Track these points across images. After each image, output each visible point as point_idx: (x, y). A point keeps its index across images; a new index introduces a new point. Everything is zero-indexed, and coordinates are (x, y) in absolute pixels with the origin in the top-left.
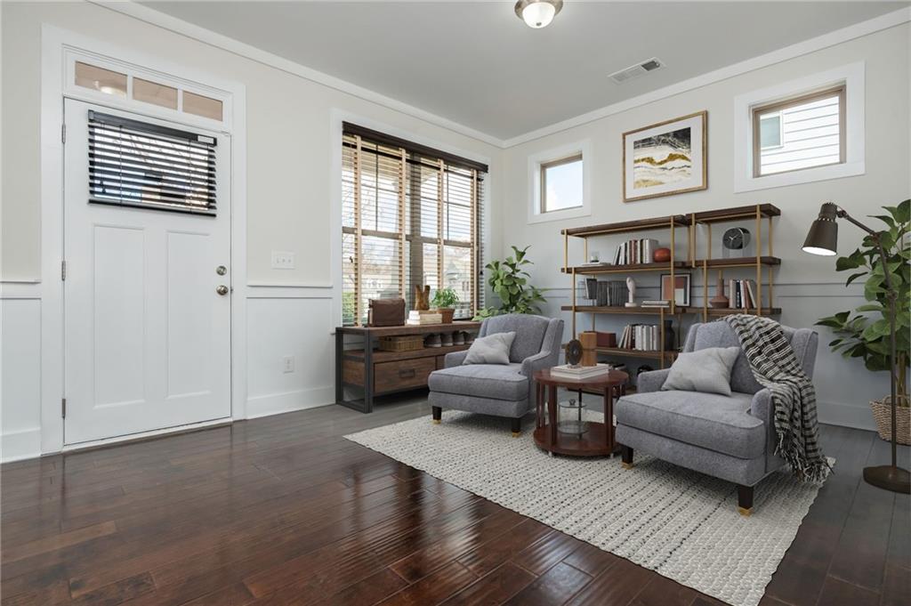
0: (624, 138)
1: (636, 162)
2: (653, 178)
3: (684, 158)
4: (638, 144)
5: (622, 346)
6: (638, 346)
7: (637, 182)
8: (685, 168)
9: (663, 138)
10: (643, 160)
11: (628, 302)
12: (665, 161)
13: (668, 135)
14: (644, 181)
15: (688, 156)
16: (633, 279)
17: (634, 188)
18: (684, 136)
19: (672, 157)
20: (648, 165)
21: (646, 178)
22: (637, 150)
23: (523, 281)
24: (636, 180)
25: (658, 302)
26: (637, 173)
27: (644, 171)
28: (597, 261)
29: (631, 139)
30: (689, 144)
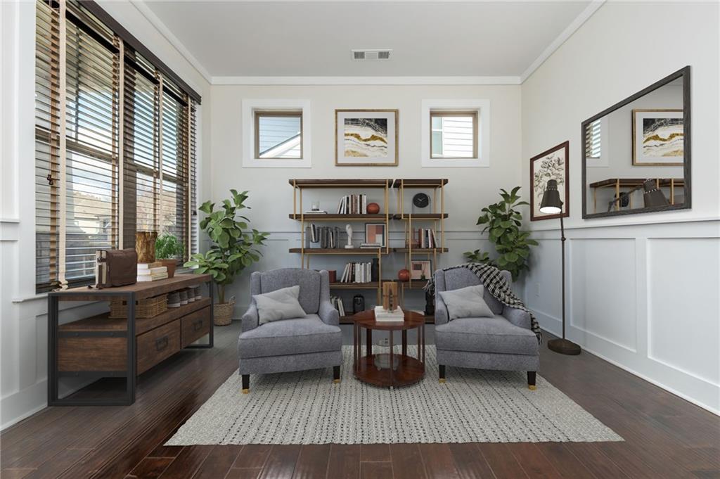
0: (336, 114)
1: (346, 135)
2: (359, 151)
3: (383, 140)
4: (347, 121)
5: (344, 281)
6: (358, 280)
7: (347, 152)
8: (383, 148)
9: (367, 121)
10: (352, 135)
11: (347, 244)
12: (369, 140)
13: (370, 120)
14: (353, 152)
15: (385, 139)
16: (352, 227)
17: (345, 155)
18: (382, 123)
19: (374, 138)
20: (356, 139)
21: (354, 150)
22: (347, 125)
23: (243, 225)
24: (346, 150)
25: (372, 244)
26: (348, 144)
27: (351, 144)
28: (318, 210)
29: (342, 116)
30: (386, 130)
